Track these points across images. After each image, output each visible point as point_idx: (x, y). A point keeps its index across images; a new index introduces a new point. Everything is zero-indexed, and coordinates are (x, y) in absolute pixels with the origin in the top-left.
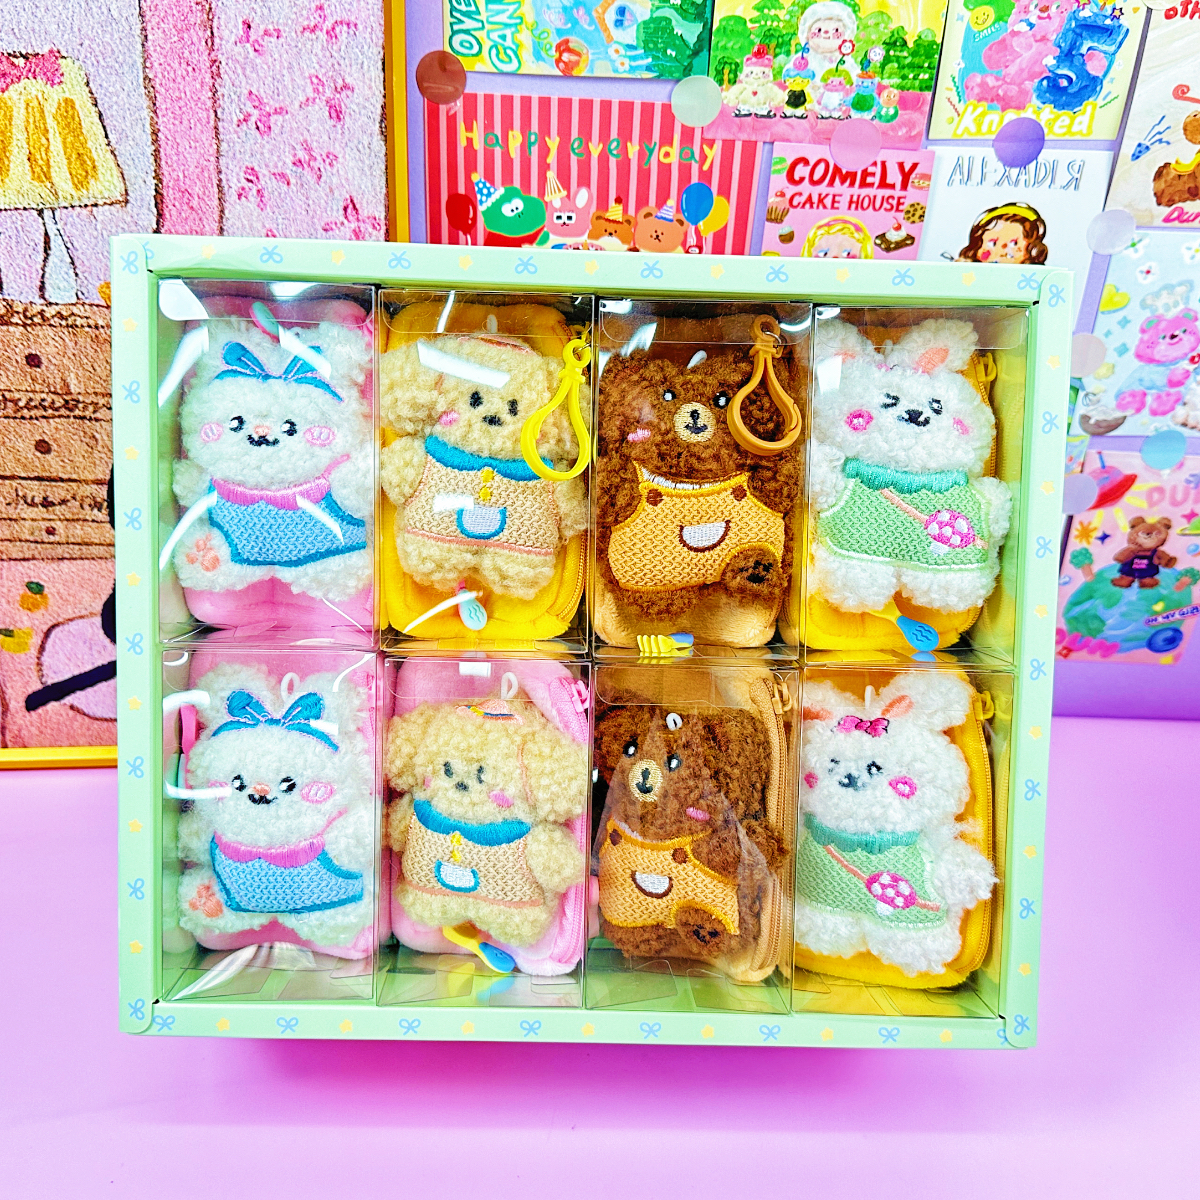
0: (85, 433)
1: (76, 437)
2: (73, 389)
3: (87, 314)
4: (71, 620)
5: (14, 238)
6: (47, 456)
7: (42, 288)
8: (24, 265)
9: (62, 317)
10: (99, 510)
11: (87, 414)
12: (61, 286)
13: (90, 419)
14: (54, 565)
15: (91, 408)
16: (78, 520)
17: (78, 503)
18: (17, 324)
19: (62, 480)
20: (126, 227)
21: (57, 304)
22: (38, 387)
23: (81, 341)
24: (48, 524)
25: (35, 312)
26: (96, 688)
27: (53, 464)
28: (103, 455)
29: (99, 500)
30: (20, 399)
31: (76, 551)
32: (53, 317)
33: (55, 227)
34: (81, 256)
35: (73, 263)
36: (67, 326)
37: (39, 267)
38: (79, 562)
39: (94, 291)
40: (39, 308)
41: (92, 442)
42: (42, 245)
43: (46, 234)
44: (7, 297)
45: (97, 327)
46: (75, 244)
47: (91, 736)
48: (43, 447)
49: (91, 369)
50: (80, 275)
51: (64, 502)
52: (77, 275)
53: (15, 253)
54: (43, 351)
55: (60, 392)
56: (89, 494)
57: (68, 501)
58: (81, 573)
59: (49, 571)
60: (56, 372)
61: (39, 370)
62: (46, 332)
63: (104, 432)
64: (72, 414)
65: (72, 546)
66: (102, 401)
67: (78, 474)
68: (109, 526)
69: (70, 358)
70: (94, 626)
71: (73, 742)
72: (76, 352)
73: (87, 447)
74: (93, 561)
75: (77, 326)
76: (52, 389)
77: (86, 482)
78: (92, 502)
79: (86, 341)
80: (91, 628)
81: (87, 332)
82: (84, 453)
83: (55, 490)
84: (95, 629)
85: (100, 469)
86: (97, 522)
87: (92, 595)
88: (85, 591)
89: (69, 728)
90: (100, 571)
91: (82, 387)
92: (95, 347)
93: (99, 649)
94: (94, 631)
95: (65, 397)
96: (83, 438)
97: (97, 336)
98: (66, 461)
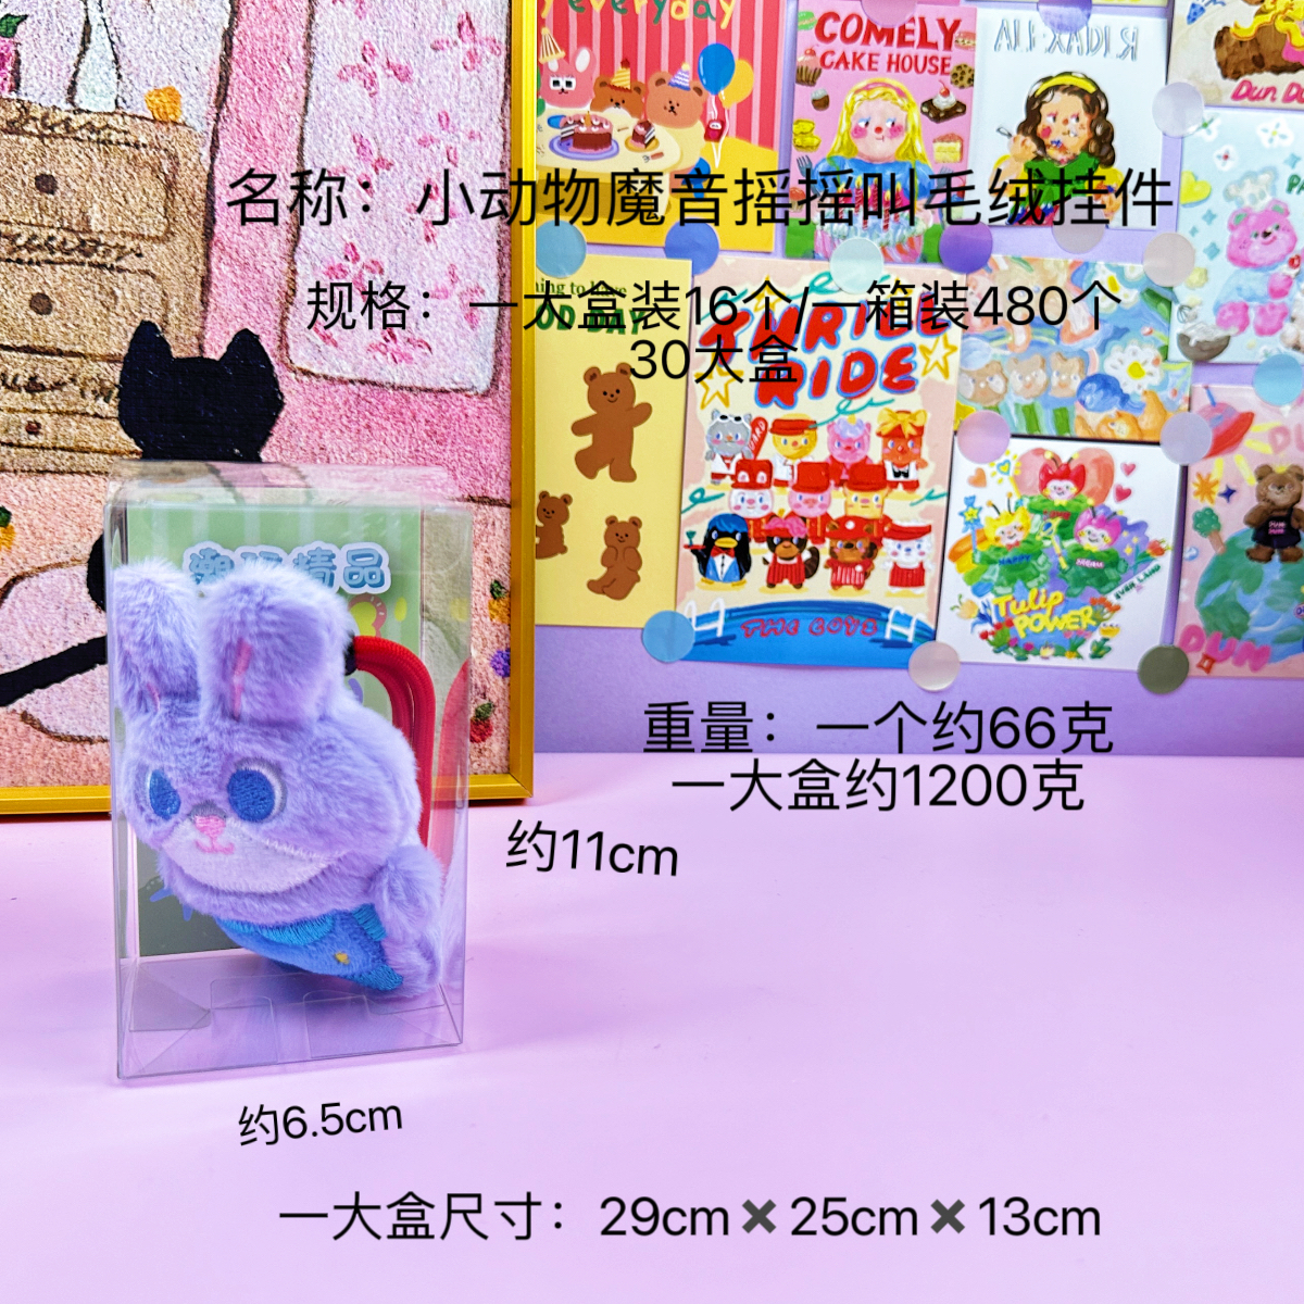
0: (102, 287)
1: (88, 293)
2: (94, 225)
3: (126, 128)
4: (43, 569)
5: (44, 23)
6: (46, 318)
7: (72, 89)
8: (52, 58)
9: (93, 130)
10: (106, 400)
11: (109, 260)
12: (98, 89)
13: (111, 269)
14: (31, 481)
15: (114, 253)
16: (75, 413)
17: (77, 388)
18: (31, 134)
19: (60, 353)
20: (190, 23)
21: (88, 112)
22: (46, 220)
23: (114, 162)
24: (31, 418)
25: (58, 119)
26: (63, 684)
27: (52, 329)
28: (122, 320)
29: (107, 384)
30: (19, 235)
31: (64, 459)
32: (81, 128)
33: (100, 15)
34: (128, 54)
35: (116, 61)
36: (98, 141)
37: (72, 62)
38: (67, 477)
39: (140, 99)
40: (64, 115)
41: (110, 301)
42: (80, 35)
43: (87, 22)
44: (23, 98)
45: (137, 146)
46: (123, 38)
47: (46, 767)
48: (41, 304)
49: (122, 201)
50: (124, 77)
51: (58, 385)
52: (120, 76)
53: (43, 42)
54: (61, 172)
55: (76, 228)
56: (94, 376)
57: (64, 384)
58: (67, 496)
59: (22, 490)
60: (74, 200)
61: (51, 196)
62: (68, 147)
63: (127, 288)
64: (88, 260)
65: (59, 453)
66: (130, 245)
67: (84, 343)
68: (116, 423)
69: (95, 184)
70: (75, 581)
71: (17, 778)
72: (104, 176)
73: (101, 307)
74: (87, 477)
75: (111, 142)
76: (66, 224)
77: (94, 357)
78: (98, 388)
79: (120, 163)
80: (72, 582)
81: (123, 151)
82: (95, 314)
83: (48, 366)
84: (76, 585)
85: (116, 339)
86: (101, 418)
87: (78, 531)
88: (69, 523)
89: (15, 753)
90: (96, 493)
91: (108, 225)
92: (130, 171)
93: (76, 619)
94: (74, 589)
95: (81, 236)
96: (97, 295)
97: (135, 157)
98: (70, 325)
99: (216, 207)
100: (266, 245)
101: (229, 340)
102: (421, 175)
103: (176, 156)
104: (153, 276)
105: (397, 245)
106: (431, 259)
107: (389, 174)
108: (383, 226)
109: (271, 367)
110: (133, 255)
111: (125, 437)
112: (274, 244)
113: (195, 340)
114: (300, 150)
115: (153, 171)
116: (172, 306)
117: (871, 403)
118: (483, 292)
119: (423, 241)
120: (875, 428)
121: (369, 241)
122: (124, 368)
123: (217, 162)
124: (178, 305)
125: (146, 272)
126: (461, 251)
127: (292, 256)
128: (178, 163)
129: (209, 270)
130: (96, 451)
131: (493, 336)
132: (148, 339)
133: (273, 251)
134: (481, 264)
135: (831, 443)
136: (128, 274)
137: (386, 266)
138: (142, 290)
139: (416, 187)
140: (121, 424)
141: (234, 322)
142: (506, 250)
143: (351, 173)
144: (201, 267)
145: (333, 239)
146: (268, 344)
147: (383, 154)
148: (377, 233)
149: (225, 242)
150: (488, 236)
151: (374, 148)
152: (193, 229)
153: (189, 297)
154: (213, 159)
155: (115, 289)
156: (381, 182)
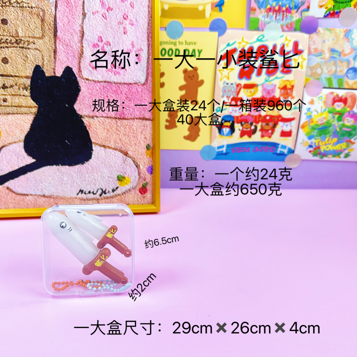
0: (23, 54)
1: (19, 56)
2: (20, 35)
3: (28, 2)
4: (10, 144)
6: (7, 65)
9: (18, 3)
10: (26, 90)
11: (25, 46)
13: (26, 48)
14: (5, 117)
15: (26, 43)
16: (17, 95)
17: (17, 87)
19: (12, 76)
22: (5, 34)
23: (25, 13)
24: (4, 97)
27: (9, 69)
28: (30, 65)
29: (27, 85)
31: (15, 110)
32: (14, 3)
36: (20, 7)
38: (16, 115)
41: (26, 59)
45: (32, 8)
47: (15, 203)
48: (5, 61)
49: (28, 26)
51: (12, 86)
54: (9, 18)
55: (14, 36)
56: (23, 83)
57: (14, 86)
58: (16, 121)
59: (3, 120)
60: (13, 27)
61: (6, 26)
62: (11, 9)
63: (31, 54)
64: (18, 46)
65: (13, 108)
66: (31, 40)
67: (19, 73)
68: (30, 98)
69: (20, 21)
70: (20, 147)
71: (6, 206)
72: (22, 18)
73: (23, 61)
74: (22, 115)
75: (24, 7)
76: (11, 35)
77: (22, 77)
78: (24, 87)
79: (27, 14)
80: (19, 147)
81: (28, 10)
82: (22, 64)
83: (8, 80)
84: (21, 148)
85: (28, 71)
86: (25, 96)
87: (20, 132)
88: (18, 129)
89: (6, 199)
90: (25, 120)
91: (24, 34)
92: (30, 16)
93: (21, 158)
94: (20, 149)
95: (16, 38)
96: (22, 57)
97: (31, 11)
98: (14, 67)
99: (58, 26)
100: (73, 38)
101: (63, 70)
102: (122, 12)
103: (44, 11)
104: (39, 50)
105: (115, 36)
106: (126, 40)
107: (112, 12)
108: (110, 30)
109: (76, 78)
110: (32, 44)
111: (33, 102)
112: (76, 38)
113: (52, 70)
114: (83, 6)
115: (37, 16)
116: (45, 59)
117: (276, 78)
118: (143, 50)
119: (123, 34)
120: (278, 86)
121: (106, 35)
122: (31, 80)
123: (57, 12)
124: (47, 59)
125: (37, 49)
126: (135, 37)
127: (82, 41)
128: (45, 13)
129: (56, 47)
130: (24, 107)
131: (146, 65)
132: (38, 71)
133: (76, 40)
134: (142, 40)
135: (263, 91)
136: (31, 50)
137: (111, 43)
138: (36, 55)
139: (121, 16)
140: (31, 98)
141: (65, 64)
142: (150, 35)
143: (100, 13)
144: (53, 46)
145: (95, 35)
146: (75, 71)
147: (110, 6)
148: (108, 32)
149: (61, 37)
150: (144, 31)
151: (107, 4)
152: (50, 34)
153: (50, 56)
154: (56, 10)
155: (28, 55)
156: (109, 15)
